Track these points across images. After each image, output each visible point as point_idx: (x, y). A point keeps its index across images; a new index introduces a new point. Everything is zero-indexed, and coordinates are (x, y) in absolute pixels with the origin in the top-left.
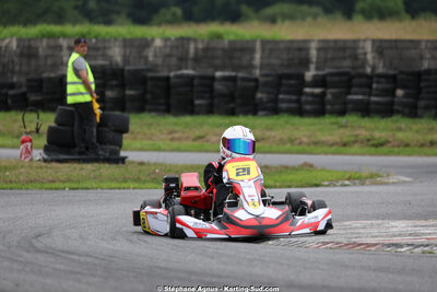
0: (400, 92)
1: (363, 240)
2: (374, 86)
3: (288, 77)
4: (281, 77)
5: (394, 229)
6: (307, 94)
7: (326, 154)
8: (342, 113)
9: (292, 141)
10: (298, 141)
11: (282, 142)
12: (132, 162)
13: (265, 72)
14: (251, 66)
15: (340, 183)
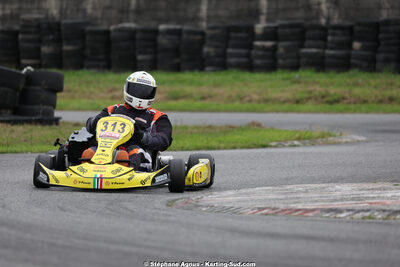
0: (357, 45)
2: (329, 38)
3: (237, 29)
4: (229, 30)
5: (338, 193)
6: (258, 48)
7: (277, 111)
8: (295, 68)
9: (241, 99)
10: (248, 99)
11: (230, 99)
12: (66, 123)
13: (212, 24)
14: (196, 19)
15: (289, 143)
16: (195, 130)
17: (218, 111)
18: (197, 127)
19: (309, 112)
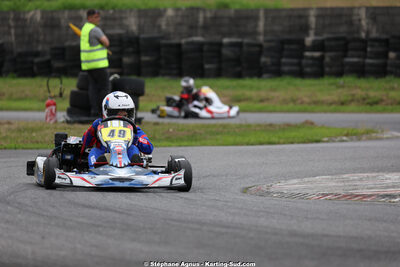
0: (392, 55)
1: (359, 192)
2: (369, 49)
3: (290, 42)
4: (283, 42)
5: (389, 181)
6: (307, 58)
7: (325, 112)
8: (340, 74)
9: (294, 101)
10: (299, 101)
11: (285, 102)
12: (148, 123)
13: (269, 38)
14: (255, 33)
15: (339, 139)
16: (258, 128)
17: (274, 111)
18: (259, 125)
19: (352, 112)
